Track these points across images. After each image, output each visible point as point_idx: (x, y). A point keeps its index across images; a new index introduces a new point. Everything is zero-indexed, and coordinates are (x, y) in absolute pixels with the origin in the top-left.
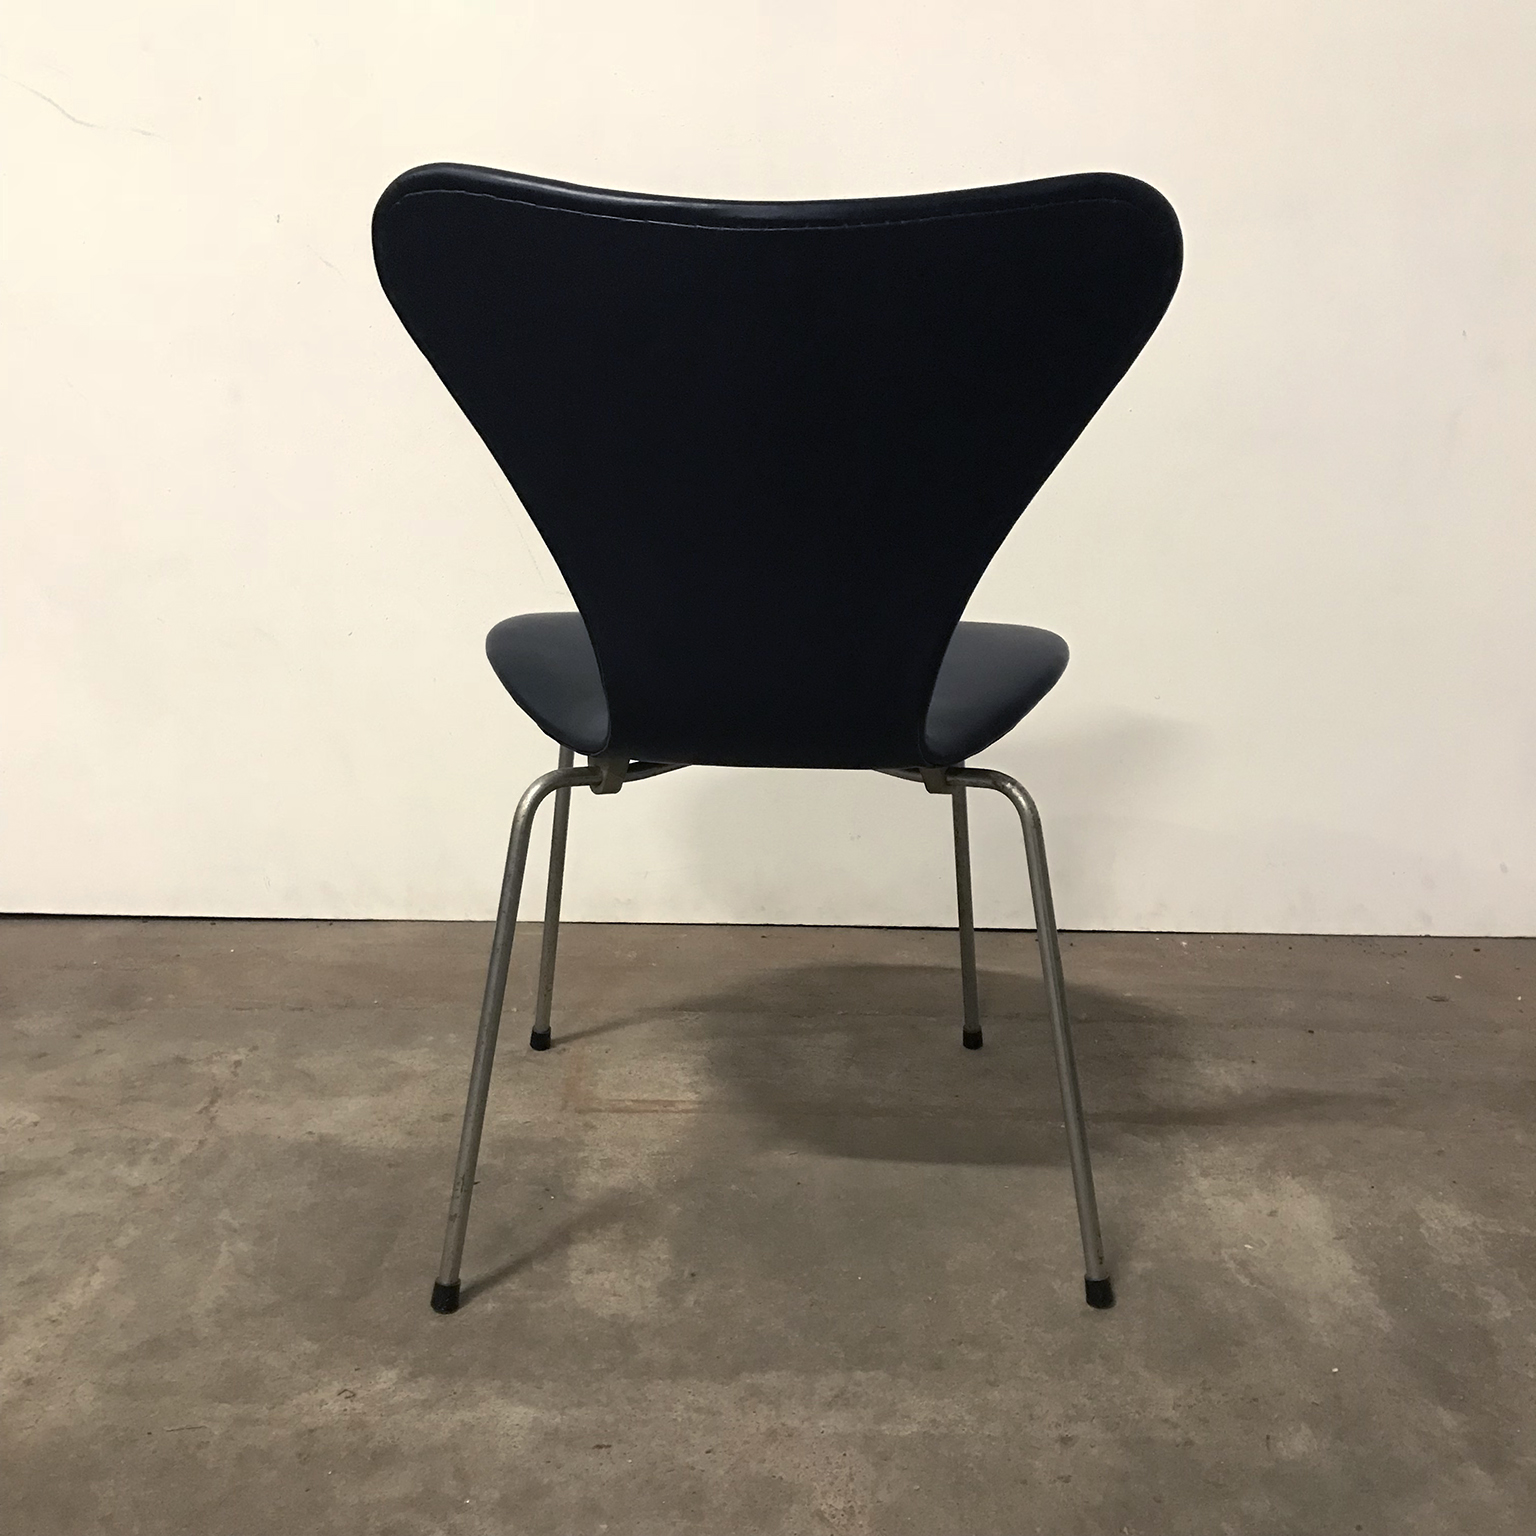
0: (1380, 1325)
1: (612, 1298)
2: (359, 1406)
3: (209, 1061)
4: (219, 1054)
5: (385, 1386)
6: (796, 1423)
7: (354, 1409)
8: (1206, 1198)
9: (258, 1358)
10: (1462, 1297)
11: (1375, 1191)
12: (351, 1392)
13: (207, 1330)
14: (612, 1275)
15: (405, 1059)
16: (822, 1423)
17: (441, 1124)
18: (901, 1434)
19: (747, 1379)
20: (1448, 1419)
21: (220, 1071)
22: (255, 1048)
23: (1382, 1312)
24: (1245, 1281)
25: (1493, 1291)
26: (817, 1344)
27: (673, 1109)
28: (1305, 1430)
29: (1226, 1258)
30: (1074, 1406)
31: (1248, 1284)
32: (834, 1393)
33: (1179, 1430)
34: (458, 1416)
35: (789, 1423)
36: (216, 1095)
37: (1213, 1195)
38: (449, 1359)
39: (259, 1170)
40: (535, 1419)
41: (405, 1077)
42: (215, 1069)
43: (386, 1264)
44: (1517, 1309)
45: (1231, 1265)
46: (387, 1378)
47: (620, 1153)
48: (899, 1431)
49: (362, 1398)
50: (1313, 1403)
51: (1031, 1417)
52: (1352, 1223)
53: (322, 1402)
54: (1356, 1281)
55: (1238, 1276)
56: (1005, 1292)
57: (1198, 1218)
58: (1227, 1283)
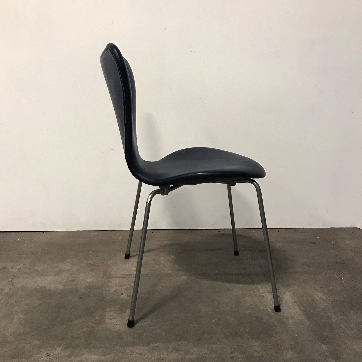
0: (306, 324)
1: (117, 326)
2: (51, 358)
3: (12, 268)
4: (15, 266)
5: (58, 352)
6: (164, 356)
7: (50, 359)
8: (262, 294)
9: (24, 346)
10: (325, 316)
11: (303, 290)
12: (49, 354)
13: (11, 339)
14: (117, 320)
15: (62, 266)
16: (171, 356)
17: (72, 282)
18: (191, 358)
19: (151, 345)
20: (324, 347)
21: (15, 270)
22: (24, 264)
23: (307, 321)
25: (332, 314)
26: (169, 335)
27: (131, 276)
28: (290, 351)
29: (268, 309)
30: (234, 348)
31: (274, 315)
32: (174, 348)
33: (260, 353)
34: (77, 359)
35: (163, 356)
36: (14, 277)
37: (264, 293)
38: (75, 344)
39: (25, 296)
40: (97, 359)
41: (63, 271)
42: (14, 270)
43: (58, 319)
44: (338, 319)
46: (58, 350)
47: (118, 288)
48: (190, 357)
49: (52, 355)
50: (292, 344)
51: (223, 352)
52: (298, 299)
53: (41, 357)
54: (300, 313)
55: (272, 313)
56: (215, 320)
57: (261, 299)
58: (269, 315)
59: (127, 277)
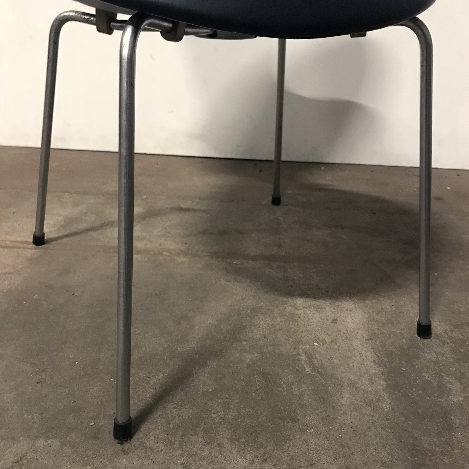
0: (384, 406)
10: (435, 384)
11: (394, 308)
23: (386, 396)
24: (308, 370)
25: (453, 381)
29: (301, 352)
31: (310, 372)
37: (304, 307)
45: (304, 358)
52: (378, 329)
54: (374, 371)
55: (305, 366)
56: (162, 375)
57: (291, 323)
58: (297, 371)
59: (19, 248)
